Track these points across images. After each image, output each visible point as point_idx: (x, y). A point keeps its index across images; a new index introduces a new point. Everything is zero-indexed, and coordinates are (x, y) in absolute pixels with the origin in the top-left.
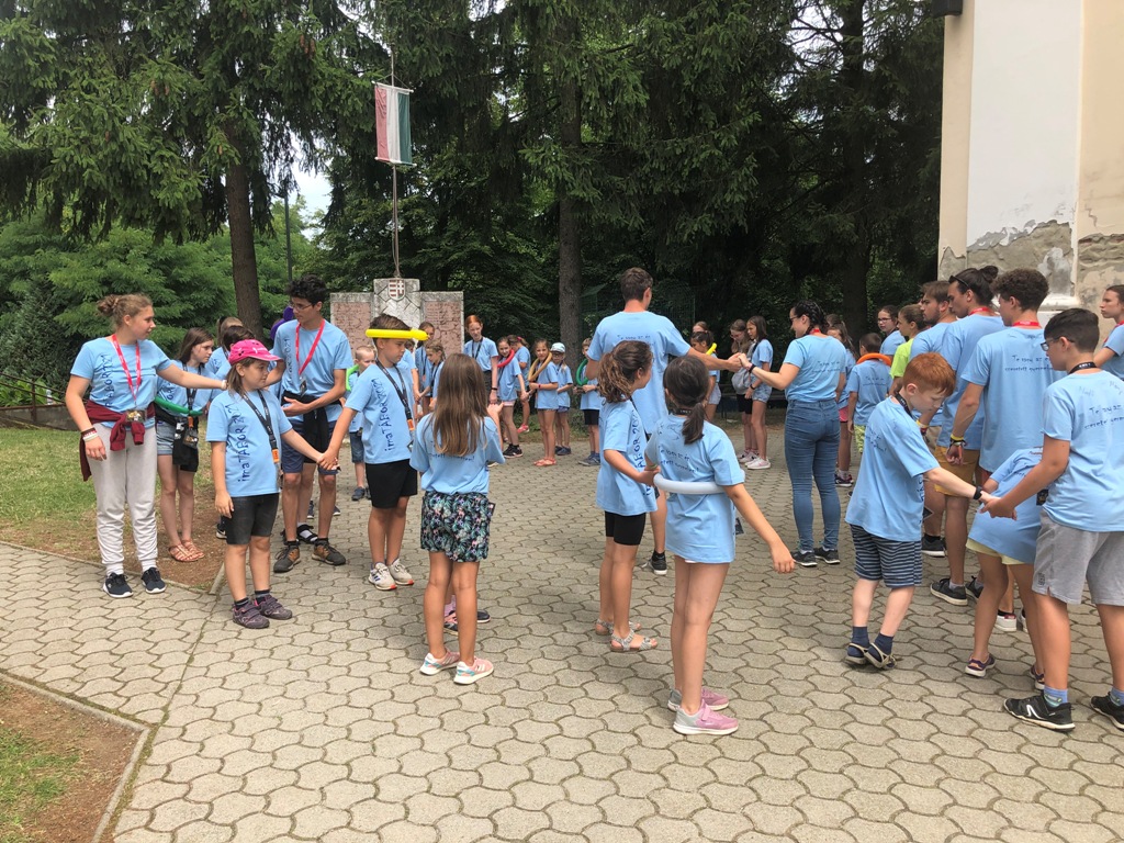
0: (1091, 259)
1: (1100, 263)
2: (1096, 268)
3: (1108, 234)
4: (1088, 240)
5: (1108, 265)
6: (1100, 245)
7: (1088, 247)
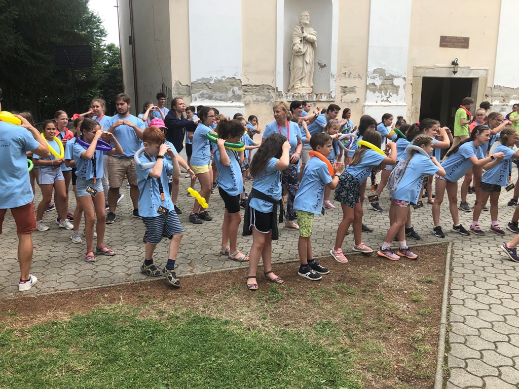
0: (247, 92)
1: (251, 93)
2: (249, 95)
3: (253, 84)
4: (246, 85)
5: (254, 94)
6: (250, 87)
7: (245, 88)
